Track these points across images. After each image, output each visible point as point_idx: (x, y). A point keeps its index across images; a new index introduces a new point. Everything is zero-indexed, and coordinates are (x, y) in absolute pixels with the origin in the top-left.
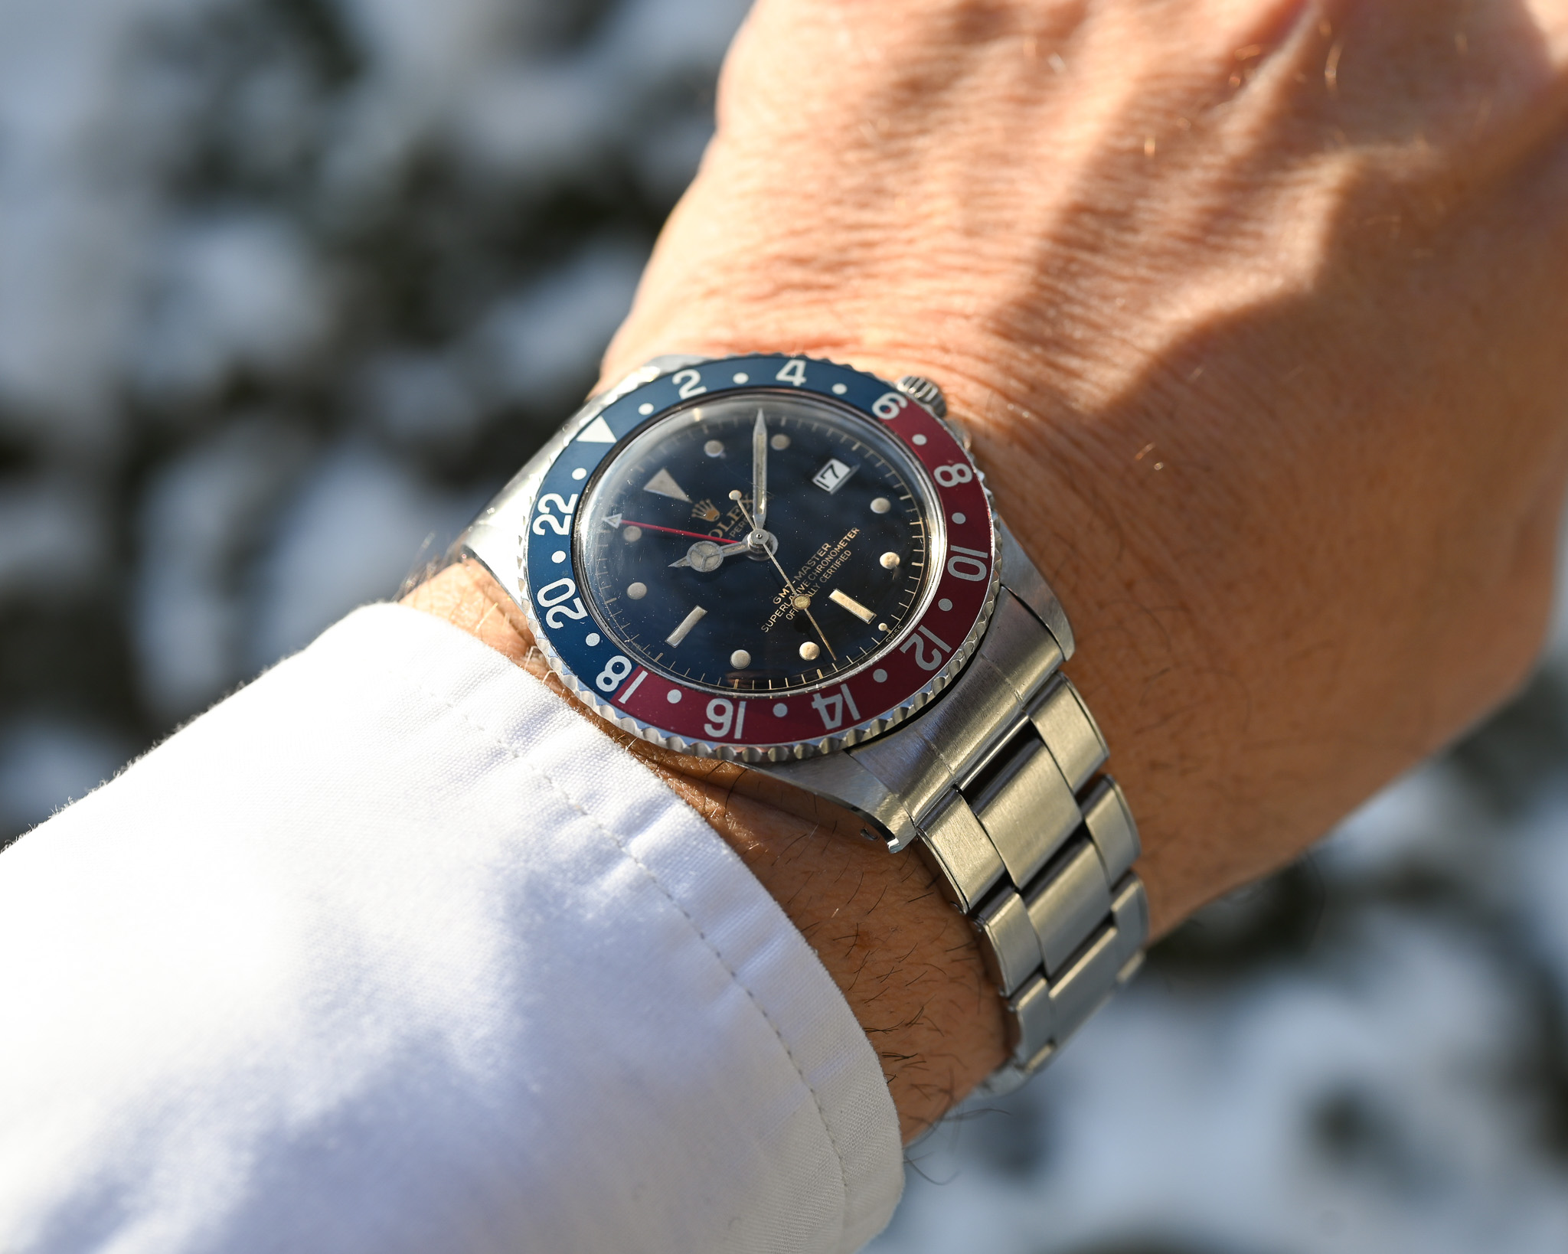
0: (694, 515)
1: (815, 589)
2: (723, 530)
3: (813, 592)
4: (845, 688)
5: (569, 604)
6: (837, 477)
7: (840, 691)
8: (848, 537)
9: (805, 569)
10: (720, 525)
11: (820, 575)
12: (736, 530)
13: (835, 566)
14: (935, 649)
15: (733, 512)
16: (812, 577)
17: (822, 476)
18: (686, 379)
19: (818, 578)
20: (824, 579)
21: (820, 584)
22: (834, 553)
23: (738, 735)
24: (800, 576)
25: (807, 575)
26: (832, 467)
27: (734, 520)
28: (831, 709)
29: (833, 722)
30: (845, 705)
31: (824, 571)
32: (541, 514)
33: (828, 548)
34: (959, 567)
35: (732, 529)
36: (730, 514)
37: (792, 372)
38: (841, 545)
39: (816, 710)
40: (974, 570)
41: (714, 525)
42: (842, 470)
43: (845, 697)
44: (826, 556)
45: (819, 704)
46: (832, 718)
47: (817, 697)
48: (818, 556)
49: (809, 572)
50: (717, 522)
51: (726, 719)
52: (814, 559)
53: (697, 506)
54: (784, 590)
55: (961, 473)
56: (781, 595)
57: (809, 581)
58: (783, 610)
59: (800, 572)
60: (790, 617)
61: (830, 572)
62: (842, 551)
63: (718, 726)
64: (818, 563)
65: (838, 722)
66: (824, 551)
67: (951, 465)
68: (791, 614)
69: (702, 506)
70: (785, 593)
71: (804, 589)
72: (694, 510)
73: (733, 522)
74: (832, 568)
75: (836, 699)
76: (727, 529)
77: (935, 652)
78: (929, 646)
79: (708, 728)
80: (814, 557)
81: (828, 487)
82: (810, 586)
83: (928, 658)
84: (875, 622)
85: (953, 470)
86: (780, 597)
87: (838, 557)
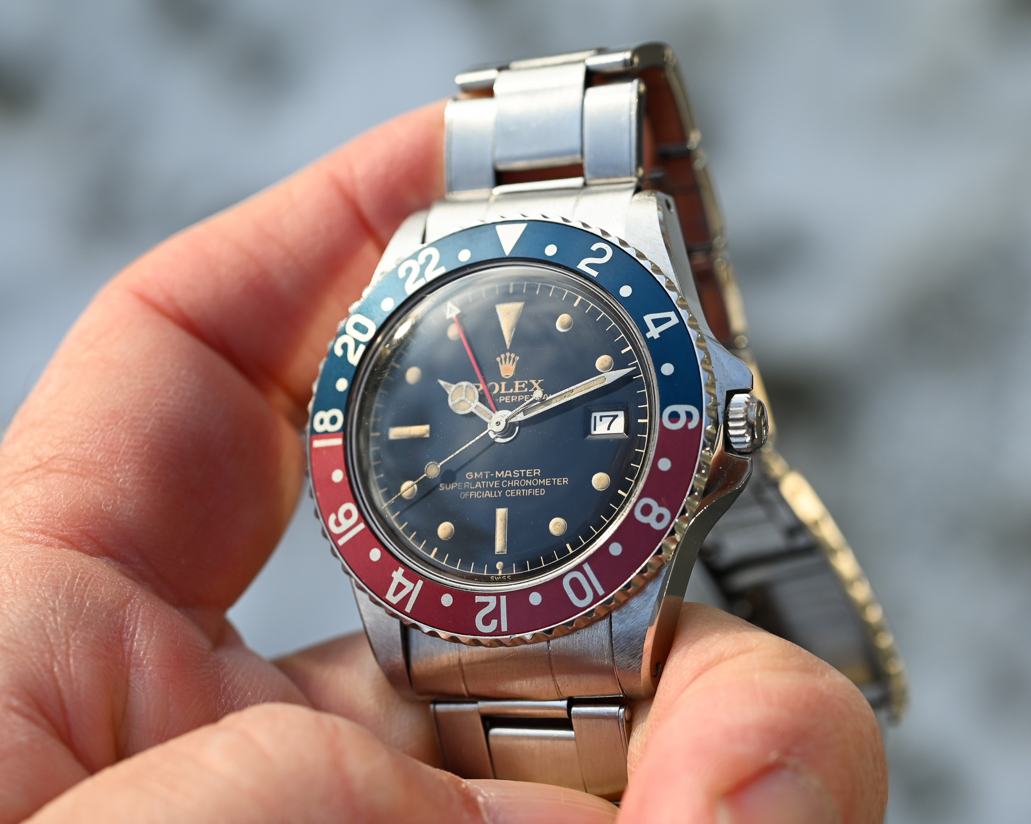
0: (498, 359)
1: (497, 494)
2: (500, 390)
3: (493, 495)
4: (420, 583)
5: (357, 343)
6: (609, 429)
7: (415, 583)
8: (556, 481)
9: (508, 473)
10: (503, 384)
11: (511, 488)
12: (507, 399)
13: (525, 492)
14: (497, 621)
15: (520, 384)
16: (505, 484)
17: (601, 417)
18: (601, 253)
19: (507, 488)
20: (509, 493)
21: (503, 494)
22: (535, 482)
23: (341, 542)
24: (500, 476)
25: (504, 479)
26: (615, 417)
27: (514, 389)
28: (400, 587)
29: (393, 597)
30: (409, 595)
31: (516, 488)
32: (416, 259)
33: (537, 475)
34: (575, 583)
35: (505, 395)
36: (517, 383)
37: (657, 323)
38: (546, 482)
39: (393, 578)
40: (581, 595)
41: (500, 379)
42: (618, 426)
43: (415, 590)
44: (529, 479)
45: (398, 576)
46: (395, 594)
47: (401, 570)
48: (525, 473)
49: (508, 478)
50: (504, 380)
51: (346, 524)
52: (520, 473)
53: (508, 354)
54: (481, 473)
55: (660, 518)
56: (476, 474)
57: (500, 484)
58: (465, 486)
59: (503, 472)
60: (462, 495)
61: (518, 493)
62: (542, 486)
63: (338, 524)
64: (520, 478)
65: (395, 600)
66: (533, 474)
67: (660, 505)
68: (466, 495)
69: (510, 358)
70: (479, 477)
71: (491, 486)
72: (503, 356)
73: (511, 391)
74: (522, 492)
75: (409, 585)
76: (503, 391)
77: (494, 622)
78: (496, 614)
79: (332, 518)
80: (523, 471)
81: (595, 430)
82: (497, 489)
83: (486, 621)
84: (500, 557)
85: (657, 509)
86: (474, 476)
87: (534, 487)
